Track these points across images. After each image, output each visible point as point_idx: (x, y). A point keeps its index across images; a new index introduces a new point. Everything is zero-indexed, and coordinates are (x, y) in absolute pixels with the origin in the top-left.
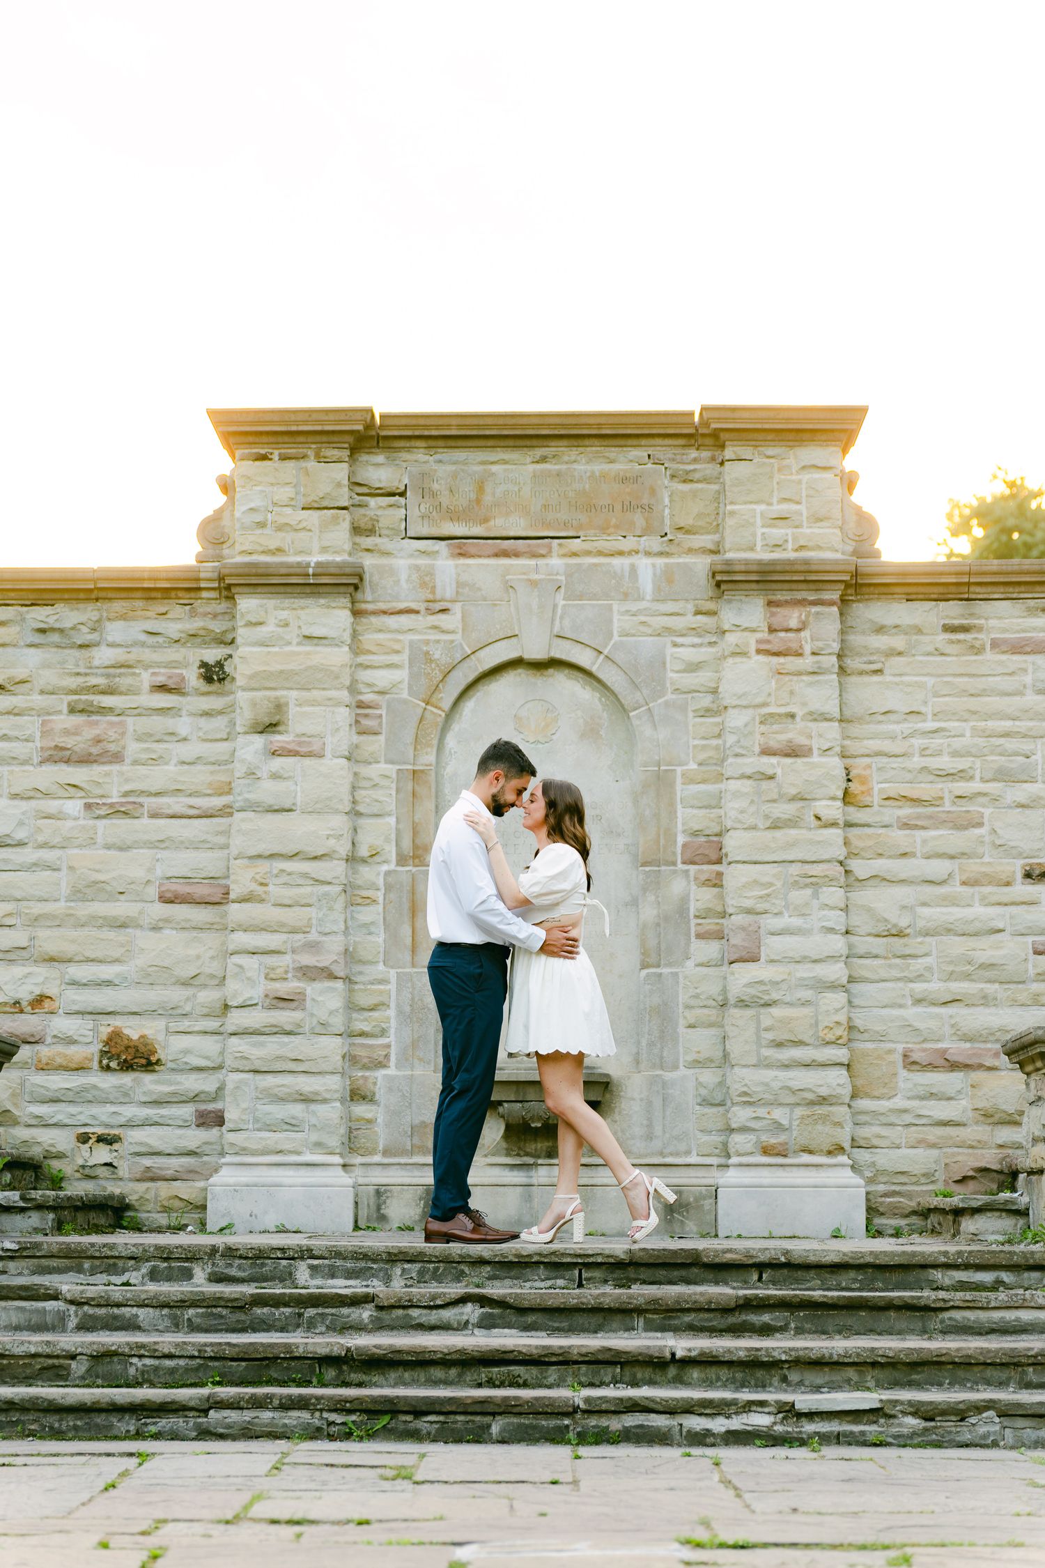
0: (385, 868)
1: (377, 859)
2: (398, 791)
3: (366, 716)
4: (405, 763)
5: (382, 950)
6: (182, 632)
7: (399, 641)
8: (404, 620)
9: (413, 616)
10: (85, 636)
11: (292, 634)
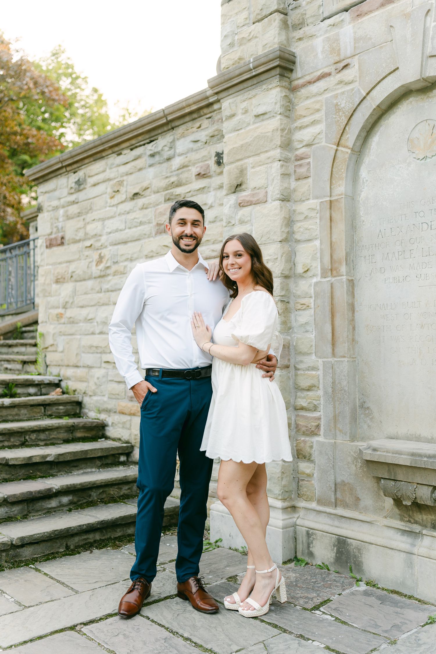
0: (315, 280)
1: (309, 274)
2: (321, 219)
3: (301, 165)
4: (325, 196)
5: (314, 343)
6: (207, 136)
7: (317, 102)
8: (322, 85)
9: (327, 79)
10: (167, 154)
11: (250, 118)
